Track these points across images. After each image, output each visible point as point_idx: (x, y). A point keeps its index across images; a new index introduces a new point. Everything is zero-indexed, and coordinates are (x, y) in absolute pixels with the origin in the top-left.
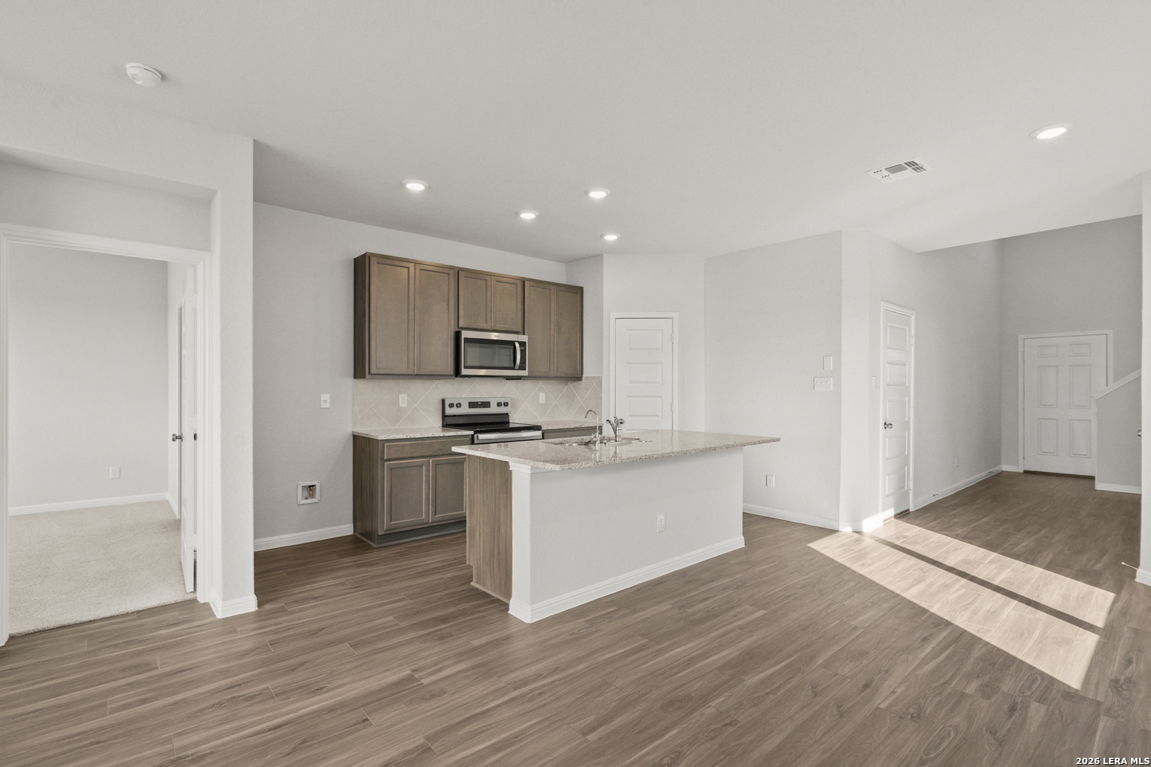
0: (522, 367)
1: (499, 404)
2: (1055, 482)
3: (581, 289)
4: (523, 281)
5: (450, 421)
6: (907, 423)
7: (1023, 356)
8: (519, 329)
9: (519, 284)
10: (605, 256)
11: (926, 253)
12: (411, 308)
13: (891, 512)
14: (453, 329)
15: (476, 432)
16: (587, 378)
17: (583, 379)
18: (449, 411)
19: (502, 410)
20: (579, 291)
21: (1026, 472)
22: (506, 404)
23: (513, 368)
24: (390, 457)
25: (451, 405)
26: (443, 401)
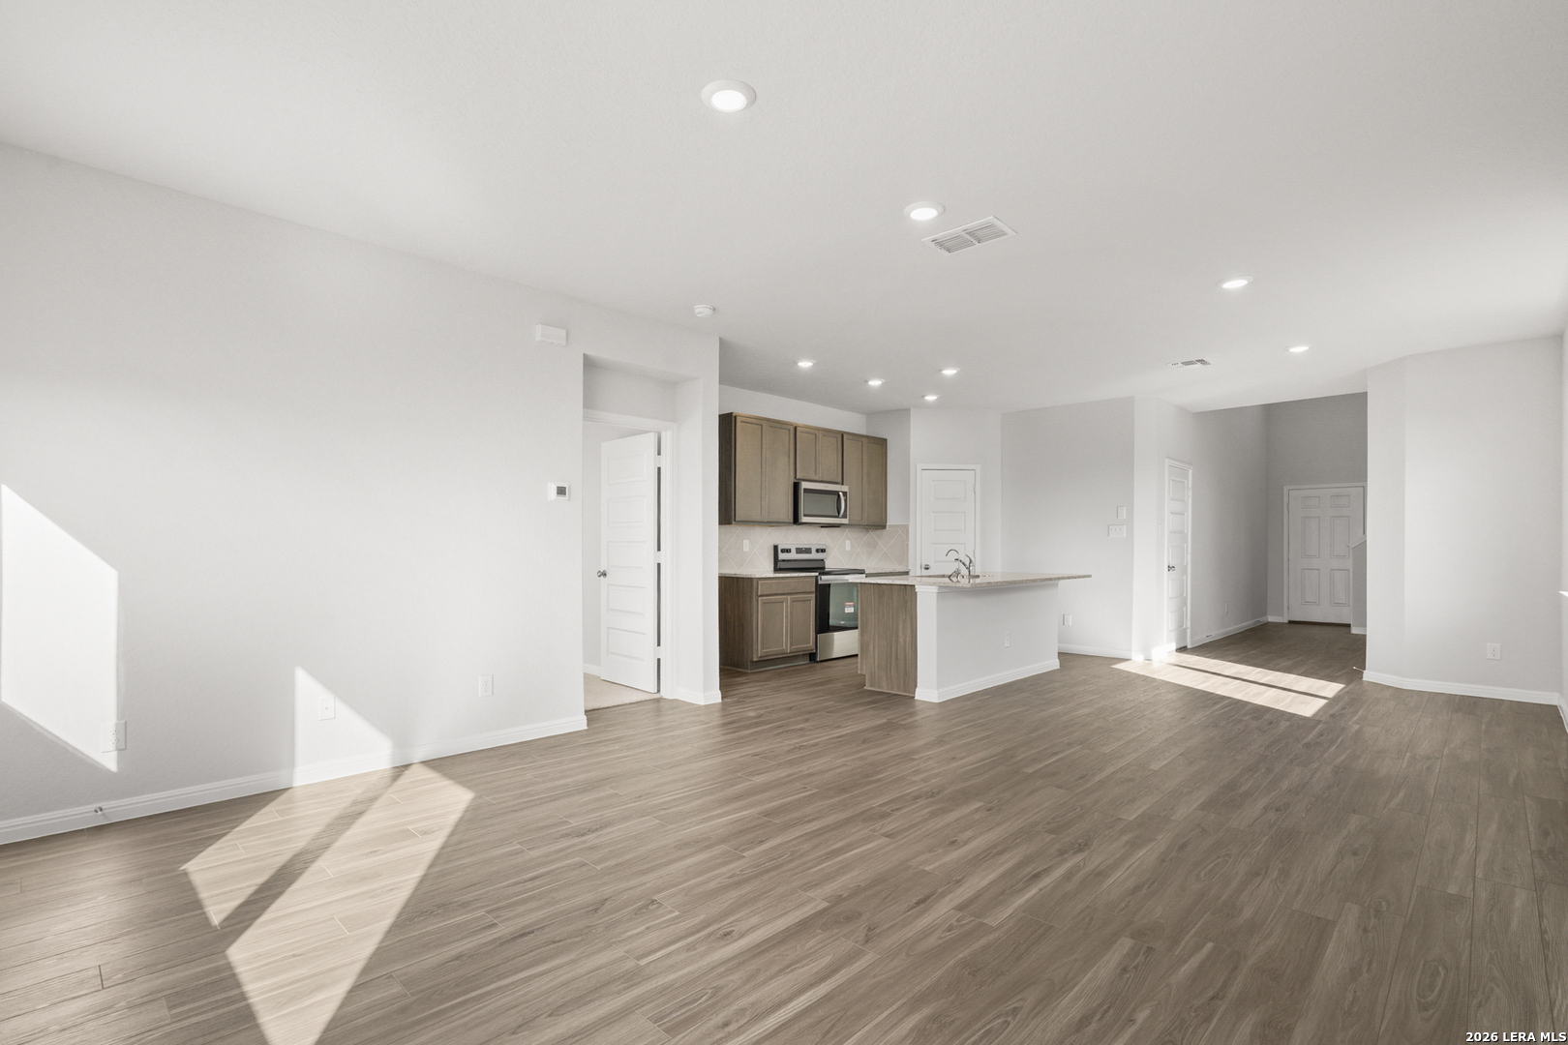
0: (845, 516)
1: (817, 551)
2: (1316, 630)
3: (886, 440)
4: (842, 434)
5: (781, 565)
6: (1186, 568)
7: (1288, 507)
8: (840, 480)
9: (840, 436)
10: (912, 410)
11: (1201, 413)
12: (764, 461)
13: (1174, 646)
14: (792, 480)
15: (820, 574)
16: (890, 526)
17: (887, 527)
18: (782, 556)
19: (820, 556)
20: (883, 442)
21: (1290, 622)
22: (823, 551)
23: (838, 517)
24: (764, 593)
25: (783, 551)
26: (776, 548)
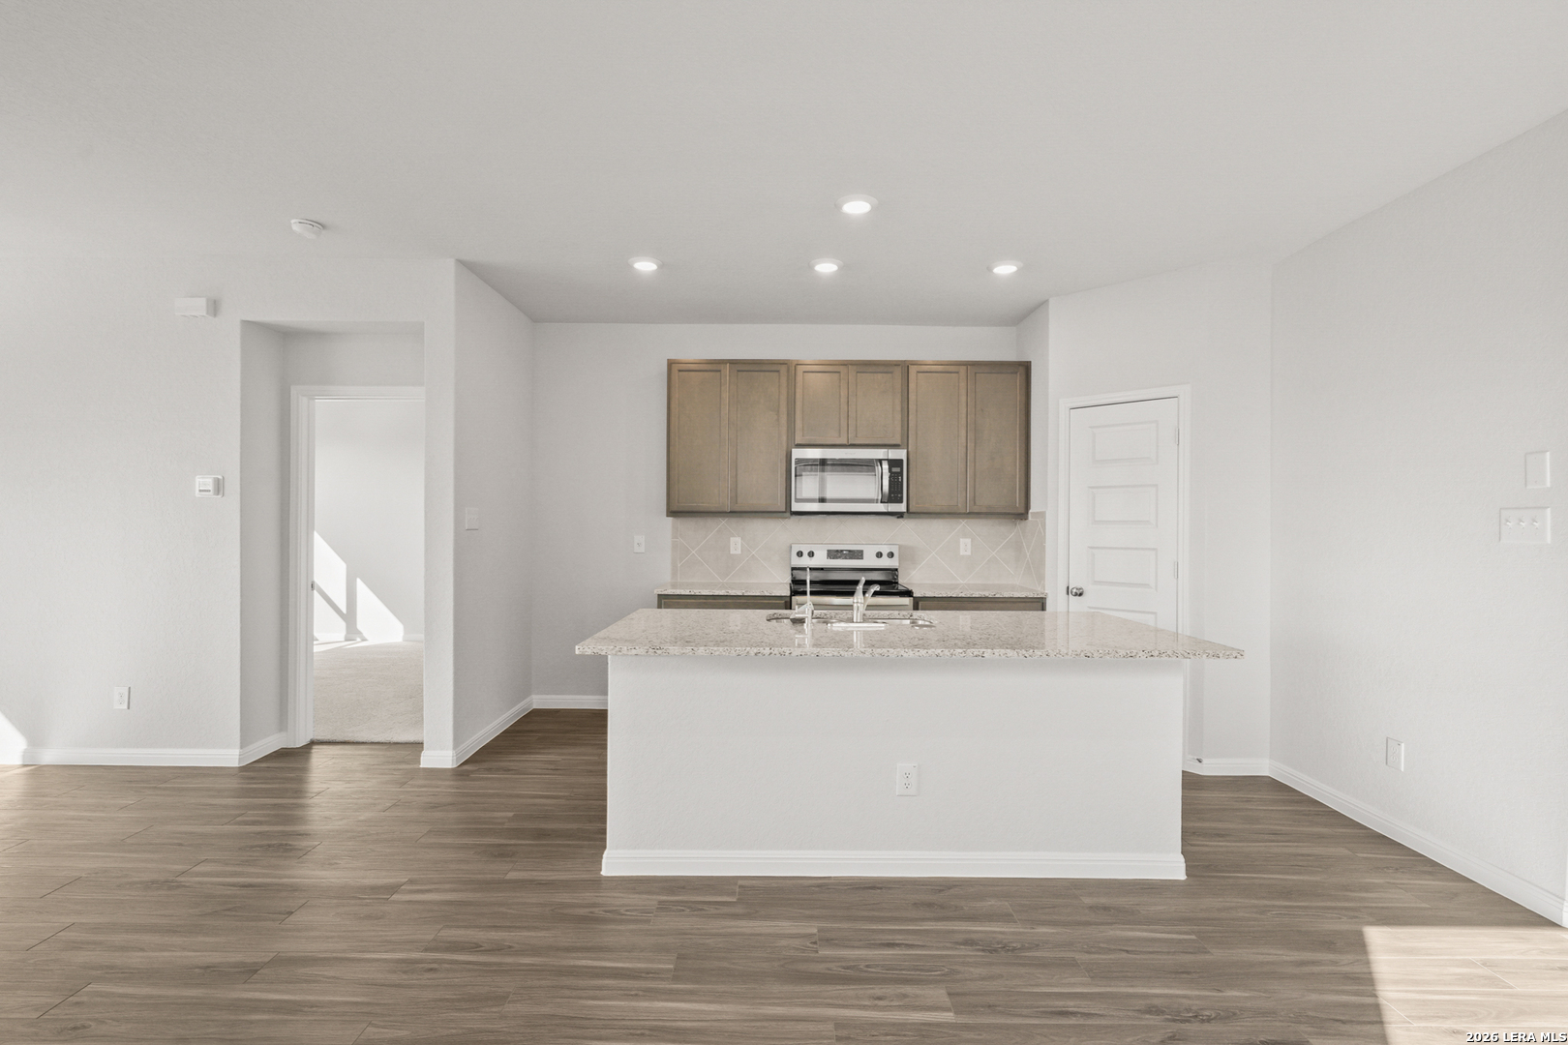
0: (895, 499)
1: (879, 555)
3: (1026, 365)
4: (906, 366)
5: (798, 576)
9: (900, 371)
10: (1051, 304)
12: (724, 423)
14: (784, 447)
16: (1033, 513)
17: (1030, 515)
18: (797, 562)
19: (885, 563)
20: (1021, 370)
22: (891, 555)
23: (879, 501)
25: (800, 554)
26: (790, 548)
